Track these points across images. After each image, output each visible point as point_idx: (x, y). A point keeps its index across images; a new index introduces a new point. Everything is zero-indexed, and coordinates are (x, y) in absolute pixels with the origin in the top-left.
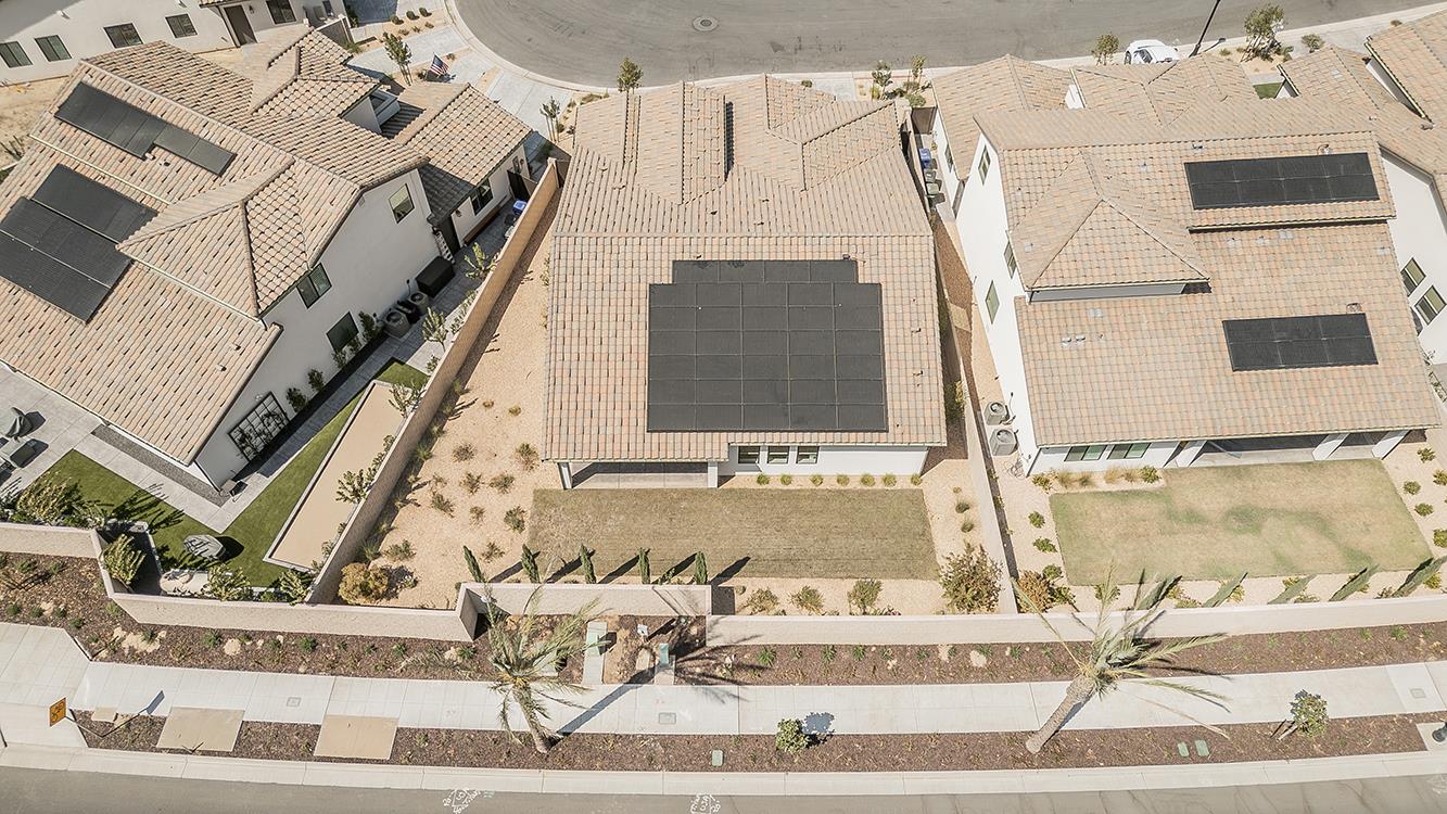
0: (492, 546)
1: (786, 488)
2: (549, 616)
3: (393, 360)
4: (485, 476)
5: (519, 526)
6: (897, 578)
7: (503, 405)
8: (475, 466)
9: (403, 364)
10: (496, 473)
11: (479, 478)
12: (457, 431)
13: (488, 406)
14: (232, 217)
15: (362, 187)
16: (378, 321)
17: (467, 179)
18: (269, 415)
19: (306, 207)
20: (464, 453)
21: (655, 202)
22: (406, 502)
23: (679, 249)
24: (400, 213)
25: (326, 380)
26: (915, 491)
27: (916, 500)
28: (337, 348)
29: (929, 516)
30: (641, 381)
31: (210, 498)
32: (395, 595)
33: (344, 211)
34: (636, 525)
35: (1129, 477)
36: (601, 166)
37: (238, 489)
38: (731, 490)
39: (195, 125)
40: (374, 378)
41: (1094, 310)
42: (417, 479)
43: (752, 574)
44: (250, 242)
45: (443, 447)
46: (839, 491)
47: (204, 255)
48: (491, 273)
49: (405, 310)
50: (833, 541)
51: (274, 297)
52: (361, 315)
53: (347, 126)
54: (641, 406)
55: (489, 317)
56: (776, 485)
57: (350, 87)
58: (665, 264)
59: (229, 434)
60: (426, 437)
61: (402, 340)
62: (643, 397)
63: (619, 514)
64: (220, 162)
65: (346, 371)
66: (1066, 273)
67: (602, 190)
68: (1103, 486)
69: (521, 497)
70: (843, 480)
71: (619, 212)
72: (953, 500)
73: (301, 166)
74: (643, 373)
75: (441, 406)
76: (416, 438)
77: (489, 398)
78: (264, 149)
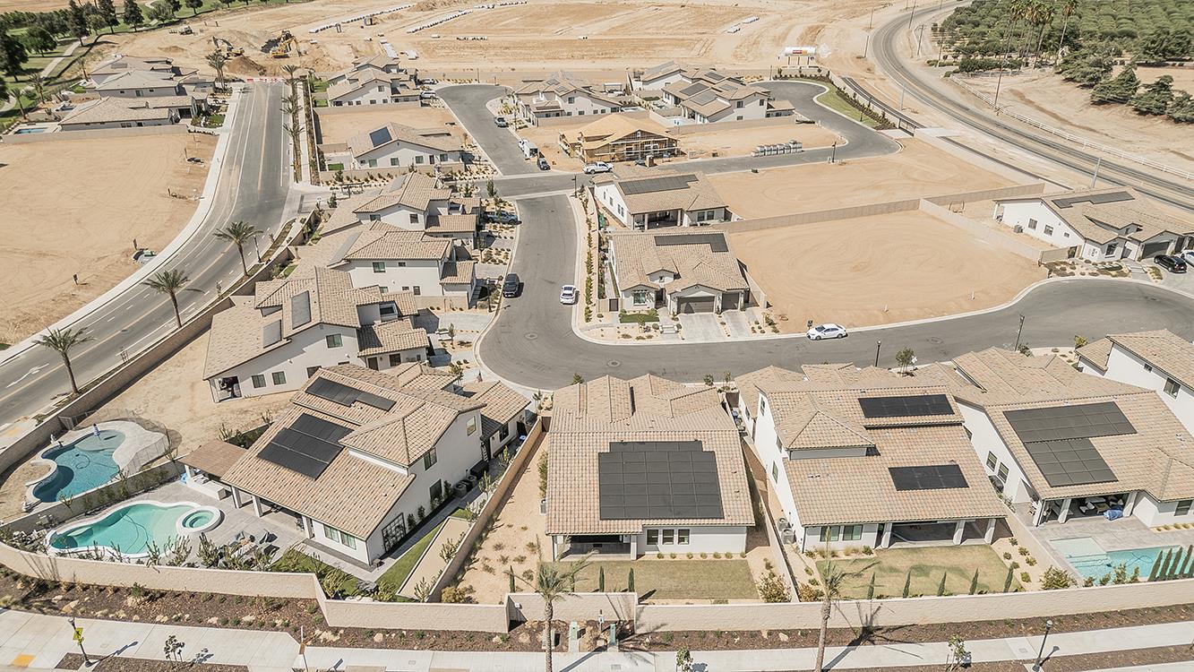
1: (673, 560)
3: (459, 507)
4: (510, 557)
5: (530, 578)
6: (736, 598)
7: (517, 525)
8: (505, 553)
9: (464, 509)
10: (516, 555)
11: (507, 557)
12: (493, 538)
13: (510, 526)
14: (397, 425)
15: (458, 412)
16: (452, 487)
17: (498, 422)
18: (399, 527)
19: (431, 421)
20: (498, 547)
21: (598, 422)
22: (470, 568)
23: (612, 437)
24: (471, 430)
25: (426, 514)
26: (742, 561)
27: (745, 564)
28: (433, 498)
29: (751, 571)
30: (596, 496)
31: (367, 569)
33: (450, 422)
35: (857, 552)
36: (568, 412)
37: (380, 564)
38: (644, 561)
39: (376, 391)
40: (450, 514)
41: (823, 463)
42: (475, 558)
43: (658, 597)
44: (405, 434)
45: (487, 545)
46: (702, 561)
49: (465, 483)
50: (700, 583)
51: (414, 460)
54: (596, 508)
55: (509, 488)
56: (667, 558)
58: (606, 444)
59: (382, 531)
60: (480, 537)
61: (463, 498)
62: (597, 504)
64: (387, 405)
66: (804, 441)
67: (571, 419)
69: (531, 565)
70: (703, 555)
71: (581, 425)
72: (763, 564)
73: (429, 405)
74: (597, 492)
75: (487, 525)
76: (475, 538)
77: (510, 523)
78: (410, 399)
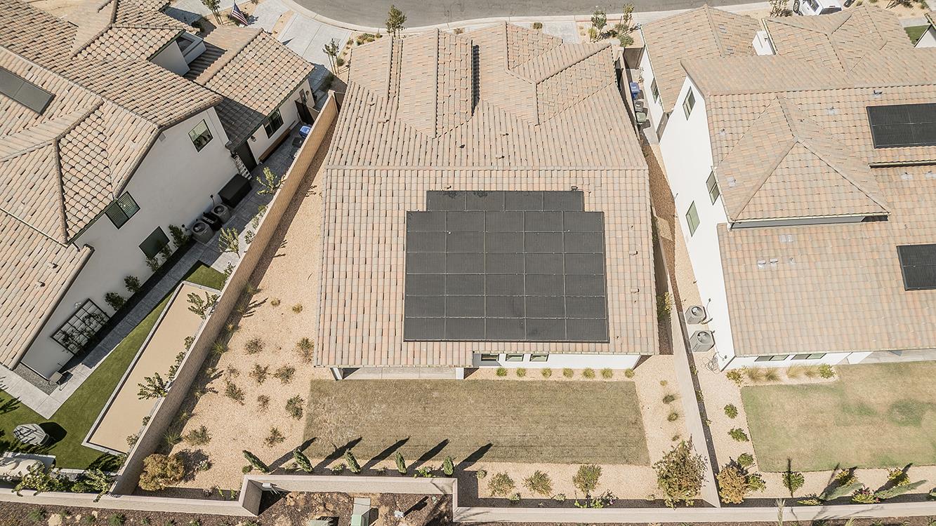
0: (275, 432)
1: (520, 379)
2: (322, 494)
3: (199, 264)
4: (270, 367)
5: (298, 413)
6: (614, 463)
7: (288, 303)
8: (263, 359)
9: (208, 267)
10: (280, 365)
11: (266, 369)
12: (249, 327)
14: (46, 153)
15: (160, 127)
16: (186, 230)
17: (260, 110)
18: (90, 316)
19: (113, 143)
20: (254, 347)
21: (413, 136)
22: (203, 392)
23: (432, 180)
24: (200, 142)
25: (141, 283)
26: (627, 383)
27: (629, 391)
28: (150, 256)
29: (640, 405)
30: (399, 296)
31: (40, 387)
32: (193, 477)
33: (145, 148)
34: (395, 414)
35: (809, 374)
36: (369, 102)
37: (65, 377)
38: (475, 381)
39: (21, 69)
40: (185, 278)
41: (786, 237)
42: (214, 371)
43: (493, 459)
44: (61, 175)
45: (237, 341)
46: (565, 383)
47: (23, 187)
48: (279, 190)
49: (209, 221)
50: (560, 429)
51: (82, 225)
52: (171, 228)
53: (153, 68)
54: (399, 318)
55: (279, 225)
56: (512, 377)
57: (158, 34)
58: (420, 194)
59: (52, 337)
60: (221, 335)
61: (207, 245)
62: (400, 310)
63: (381, 402)
64: (42, 102)
65: (159, 274)
66: (763, 207)
67: (369, 124)
68: (785, 380)
69: (300, 388)
70: (568, 372)
71: (382, 145)
72: (660, 393)
73: (108, 107)
74: (401, 289)
75: (235, 307)
76: (214, 335)
77: (277, 296)
78: (78, 91)
